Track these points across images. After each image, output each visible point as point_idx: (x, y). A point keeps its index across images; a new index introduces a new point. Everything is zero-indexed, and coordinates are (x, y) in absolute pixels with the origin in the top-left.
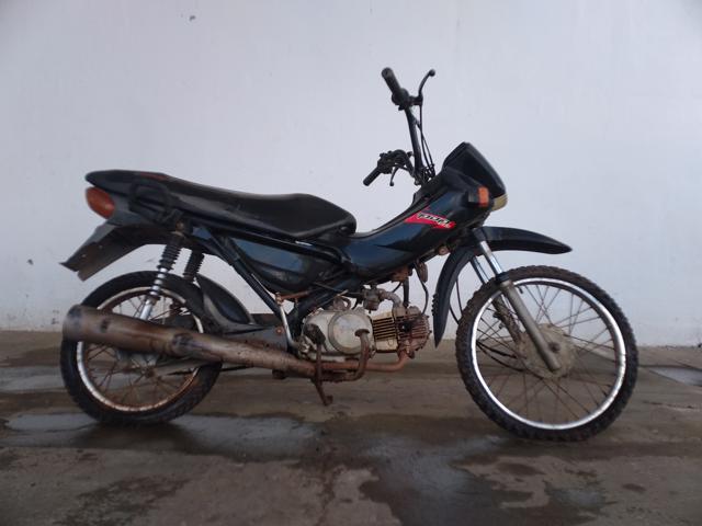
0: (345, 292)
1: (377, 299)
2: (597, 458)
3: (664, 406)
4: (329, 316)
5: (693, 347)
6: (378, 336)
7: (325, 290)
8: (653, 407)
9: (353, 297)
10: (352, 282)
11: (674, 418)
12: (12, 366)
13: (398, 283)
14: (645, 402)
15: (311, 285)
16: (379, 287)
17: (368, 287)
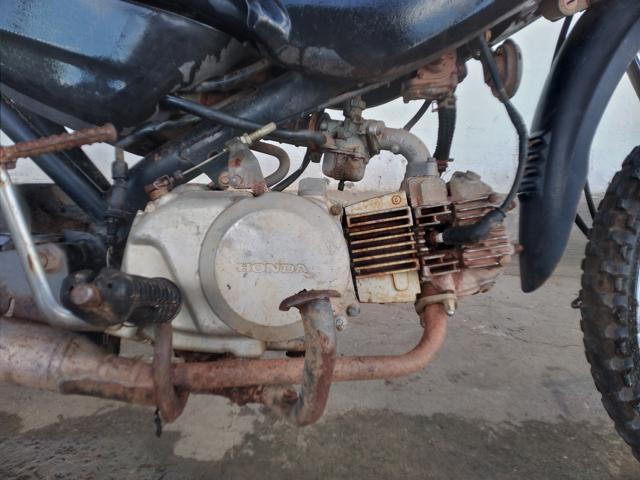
0: (271, 127)
1: (361, 152)
4: (208, 213)
6: (361, 267)
7: (208, 124)
9: (297, 142)
10: (289, 99)
13: (420, 103)
15: (166, 106)
16: (368, 114)
17: (336, 115)
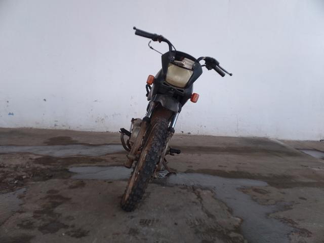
2: (287, 187)
3: (309, 168)
5: (318, 141)
8: (305, 168)
11: (313, 173)
12: (48, 145)
14: (302, 166)
